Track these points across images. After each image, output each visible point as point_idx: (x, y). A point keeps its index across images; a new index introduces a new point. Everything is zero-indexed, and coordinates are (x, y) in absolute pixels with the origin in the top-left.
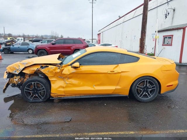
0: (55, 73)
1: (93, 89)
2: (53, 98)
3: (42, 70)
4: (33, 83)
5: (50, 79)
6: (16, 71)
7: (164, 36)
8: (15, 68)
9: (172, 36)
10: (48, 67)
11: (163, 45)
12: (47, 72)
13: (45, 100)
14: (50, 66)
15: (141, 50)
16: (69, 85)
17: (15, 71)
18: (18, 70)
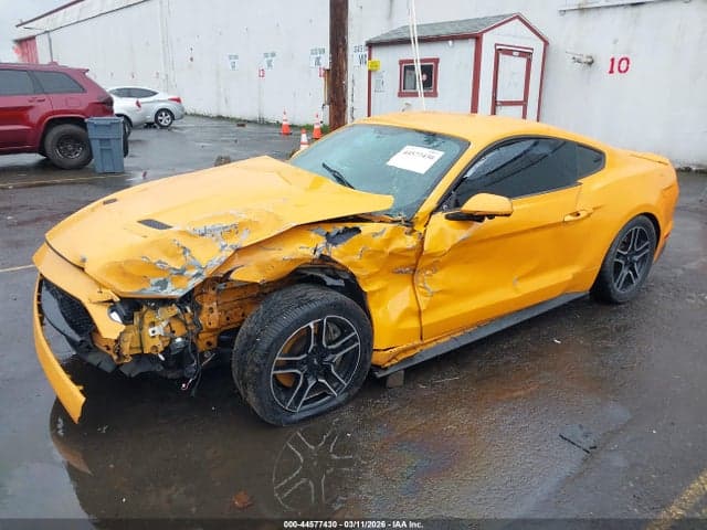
0: (391, 254)
1: (514, 295)
2: (388, 372)
3: (337, 253)
4: (311, 325)
5: (365, 289)
6: (163, 284)
7: (401, 62)
8: (159, 267)
9: (437, 61)
10: (357, 230)
11: (401, 95)
12: (356, 258)
13: (356, 389)
14: (366, 228)
15: (337, 114)
16: (440, 297)
17: (157, 284)
18: (180, 273)
